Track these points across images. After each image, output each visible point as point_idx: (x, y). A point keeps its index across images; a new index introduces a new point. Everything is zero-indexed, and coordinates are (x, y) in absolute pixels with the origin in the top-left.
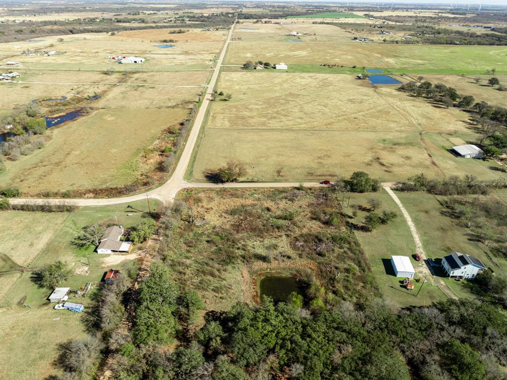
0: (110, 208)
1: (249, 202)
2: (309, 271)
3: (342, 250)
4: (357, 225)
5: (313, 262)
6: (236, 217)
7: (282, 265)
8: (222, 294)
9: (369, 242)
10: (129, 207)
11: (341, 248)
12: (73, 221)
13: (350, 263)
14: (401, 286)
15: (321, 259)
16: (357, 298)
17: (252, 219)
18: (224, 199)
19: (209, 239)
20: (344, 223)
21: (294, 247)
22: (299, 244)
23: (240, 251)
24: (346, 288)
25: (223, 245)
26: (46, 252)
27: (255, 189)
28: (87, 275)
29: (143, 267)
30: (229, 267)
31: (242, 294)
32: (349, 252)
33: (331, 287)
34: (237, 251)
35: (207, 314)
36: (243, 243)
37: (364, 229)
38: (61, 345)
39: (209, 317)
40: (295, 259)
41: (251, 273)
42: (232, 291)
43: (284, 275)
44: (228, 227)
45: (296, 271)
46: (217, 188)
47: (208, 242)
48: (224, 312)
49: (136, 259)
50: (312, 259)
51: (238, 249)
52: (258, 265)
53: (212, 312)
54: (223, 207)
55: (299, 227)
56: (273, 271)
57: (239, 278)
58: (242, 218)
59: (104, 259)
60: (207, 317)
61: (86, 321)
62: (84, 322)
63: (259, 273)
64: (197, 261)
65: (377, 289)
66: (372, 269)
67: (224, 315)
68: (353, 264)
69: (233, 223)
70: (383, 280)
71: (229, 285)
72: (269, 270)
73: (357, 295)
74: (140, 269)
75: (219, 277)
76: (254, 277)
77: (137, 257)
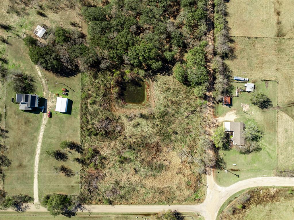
0: (252, 175)
1: (149, 183)
2: (116, 106)
3: (93, 121)
4: (76, 150)
5: (113, 113)
6: (159, 162)
7: (131, 111)
8: (165, 87)
9: (74, 130)
10: (238, 176)
11: (93, 124)
12: (271, 158)
13: (92, 109)
14: (68, 91)
15: (108, 114)
16: (95, 82)
17: (148, 159)
18: (168, 187)
19: (176, 135)
20: (84, 152)
21: (122, 126)
22: (119, 129)
23: (156, 124)
24: (99, 89)
25: (167, 129)
26: (274, 124)
27: (144, 202)
28: (241, 104)
29: (212, 110)
30: (162, 109)
31: (155, 88)
32: (89, 119)
33: (107, 90)
34: (158, 123)
35: (172, 74)
36: (154, 130)
37: (72, 146)
38: (236, 58)
39: (171, 73)
40: (123, 115)
41: (149, 105)
42: (160, 89)
43: (131, 104)
44: (165, 149)
45: (124, 107)
46: (175, 204)
47: (177, 133)
48: (164, 75)
49: (218, 117)
50: (113, 115)
51: (157, 125)
52: (146, 112)
53: (169, 76)
54: (169, 174)
55: (116, 148)
56: (137, 107)
57: (156, 100)
58: (155, 160)
59: (236, 118)
60: (172, 72)
61: (229, 71)
62: (230, 71)
63: (145, 106)
64: (181, 114)
65: (82, 89)
66: (80, 105)
67: (164, 74)
68: (90, 109)
69: (161, 154)
70: (76, 97)
71: (161, 94)
72: (139, 108)
73: (95, 84)
74: (213, 108)
75: (167, 99)
76: (149, 102)
77: (217, 118)
